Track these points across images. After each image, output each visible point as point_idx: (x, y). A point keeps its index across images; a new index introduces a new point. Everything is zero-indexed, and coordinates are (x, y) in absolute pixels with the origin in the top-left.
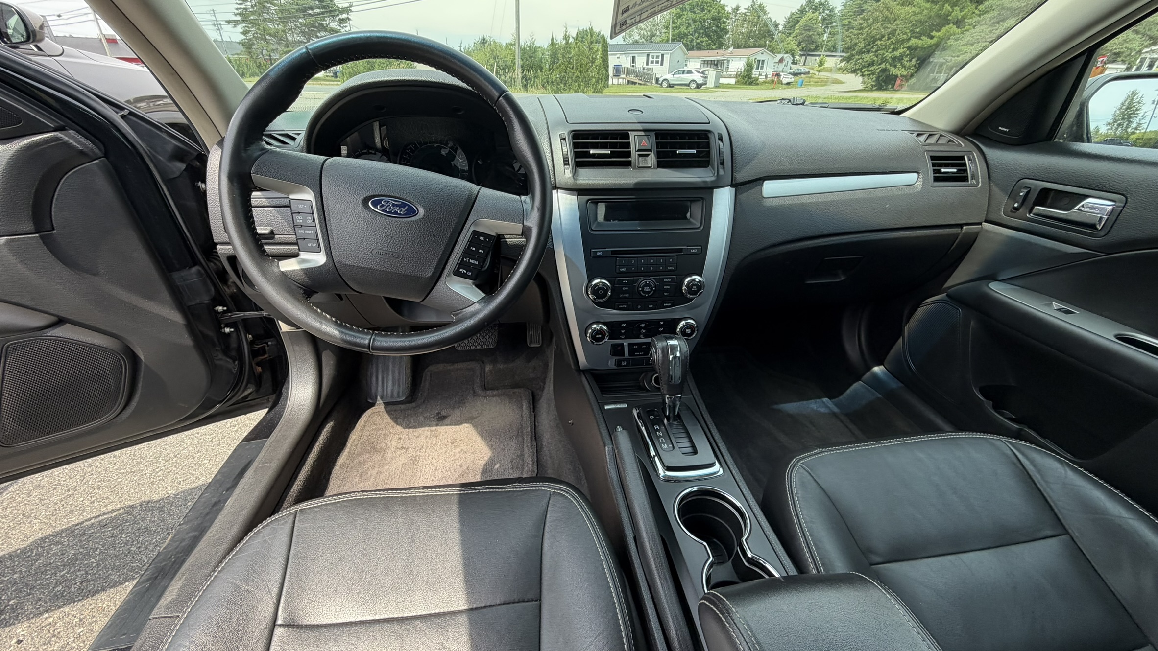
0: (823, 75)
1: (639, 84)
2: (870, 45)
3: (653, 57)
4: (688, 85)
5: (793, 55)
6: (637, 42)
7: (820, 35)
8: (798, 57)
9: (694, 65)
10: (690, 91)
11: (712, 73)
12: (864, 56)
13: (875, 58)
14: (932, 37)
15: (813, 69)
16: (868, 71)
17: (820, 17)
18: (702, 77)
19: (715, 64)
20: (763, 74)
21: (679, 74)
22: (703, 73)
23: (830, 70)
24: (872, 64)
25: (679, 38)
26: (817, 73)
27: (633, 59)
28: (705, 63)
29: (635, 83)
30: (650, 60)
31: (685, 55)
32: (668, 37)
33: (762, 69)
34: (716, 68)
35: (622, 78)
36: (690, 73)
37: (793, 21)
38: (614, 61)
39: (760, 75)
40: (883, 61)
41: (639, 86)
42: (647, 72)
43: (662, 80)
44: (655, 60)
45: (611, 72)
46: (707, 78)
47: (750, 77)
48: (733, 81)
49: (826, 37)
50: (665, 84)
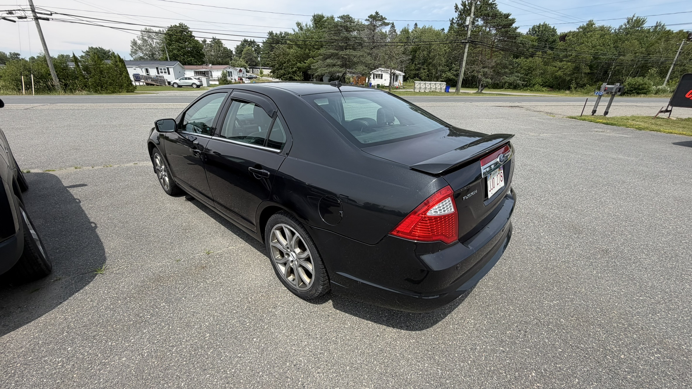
0: (264, 78)
2: (280, 66)
3: (161, 69)
4: (192, 86)
5: (245, 68)
6: (141, 58)
7: (256, 58)
8: (248, 69)
9: (189, 74)
10: (194, 89)
11: (204, 79)
12: (280, 71)
13: (285, 72)
14: (305, 63)
15: (258, 75)
16: (284, 78)
17: (253, 49)
18: (198, 81)
19: (204, 74)
20: (234, 79)
21: (183, 80)
22: (199, 79)
23: (265, 76)
24: (284, 74)
25: (174, 58)
26: (261, 77)
27: (147, 71)
28: (197, 73)
29: (154, 85)
30: (160, 71)
31: (183, 68)
32: (167, 57)
33: (232, 76)
34: (205, 76)
35: (142, 82)
36: (189, 79)
37: (240, 50)
38: (132, 71)
39: (232, 79)
40: (289, 73)
41: (157, 86)
42: (160, 78)
43: (172, 83)
44: (163, 71)
45: (132, 78)
46: (202, 82)
47: (227, 81)
48: (217, 83)
49: (259, 59)
50: (176, 86)
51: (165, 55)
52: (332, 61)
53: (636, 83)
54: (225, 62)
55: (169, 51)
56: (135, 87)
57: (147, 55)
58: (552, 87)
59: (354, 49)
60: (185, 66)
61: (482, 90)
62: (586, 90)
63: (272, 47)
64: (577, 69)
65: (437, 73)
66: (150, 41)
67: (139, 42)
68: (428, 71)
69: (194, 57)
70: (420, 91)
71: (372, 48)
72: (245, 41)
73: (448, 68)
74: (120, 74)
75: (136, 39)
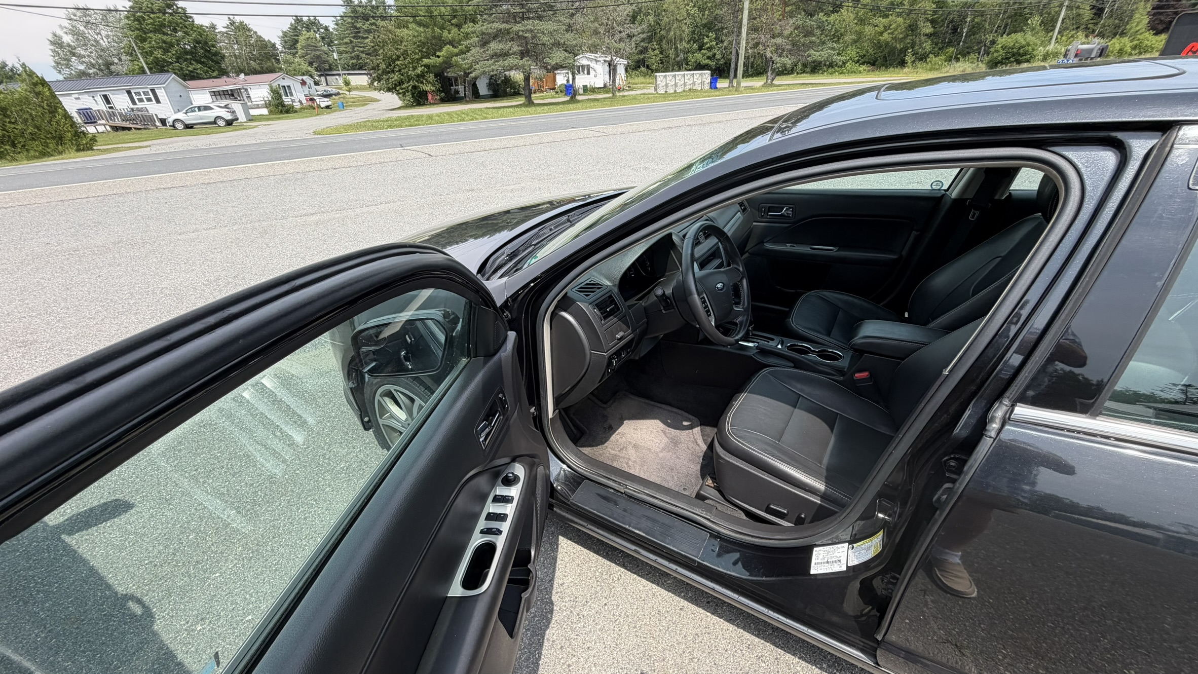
0: (356, 94)
1: (135, 128)
2: (391, 65)
3: (138, 94)
4: (215, 122)
5: (311, 76)
7: (328, 54)
8: (317, 78)
9: (201, 97)
10: (222, 130)
11: (236, 106)
12: (391, 75)
13: (402, 77)
14: (439, 57)
15: (341, 89)
16: (402, 89)
17: (318, 36)
18: (228, 112)
19: (233, 95)
20: (297, 101)
21: (192, 111)
22: (226, 107)
23: (358, 88)
24: (401, 82)
25: (159, 67)
26: (347, 93)
27: (107, 99)
28: (217, 94)
29: (129, 129)
30: (136, 98)
31: (185, 87)
32: (143, 67)
33: (292, 95)
34: (236, 99)
35: (100, 125)
36: (207, 108)
37: (291, 40)
38: (72, 104)
39: (293, 101)
40: (410, 79)
41: (138, 131)
42: (140, 113)
43: (170, 121)
44: (143, 97)
45: (78, 119)
46: (234, 112)
47: (283, 105)
48: (265, 111)
49: (335, 56)
50: (180, 126)
51: (136, 63)
52: (501, 46)
53: (1014, 45)
54: (267, 69)
55: (146, 54)
56: (94, 139)
57: (93, 66)
58: (873, 64)
59: (540, 18)
60: (189, 82)
61: (773, 80)
62: (930, 64)
63: (357, 29)
64: (913, 28)
65: (678, 56)
66: (90, 33)
67: (67, 39)
68: (661, 53)
69: (202, 63)
70: (666, 92)
71: (573, 15)
72: (298, 19)
73: (695, 46)
74: (50, 112)
75: (60, 32)
